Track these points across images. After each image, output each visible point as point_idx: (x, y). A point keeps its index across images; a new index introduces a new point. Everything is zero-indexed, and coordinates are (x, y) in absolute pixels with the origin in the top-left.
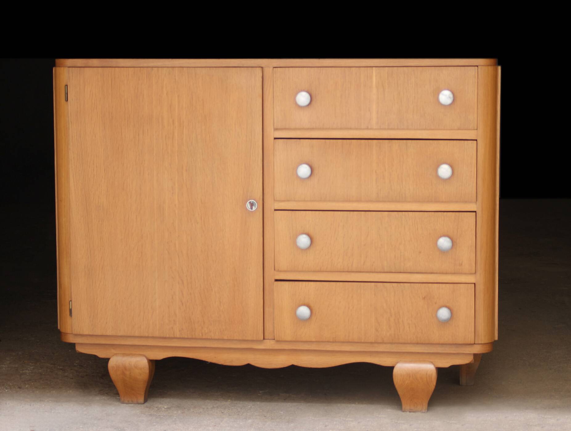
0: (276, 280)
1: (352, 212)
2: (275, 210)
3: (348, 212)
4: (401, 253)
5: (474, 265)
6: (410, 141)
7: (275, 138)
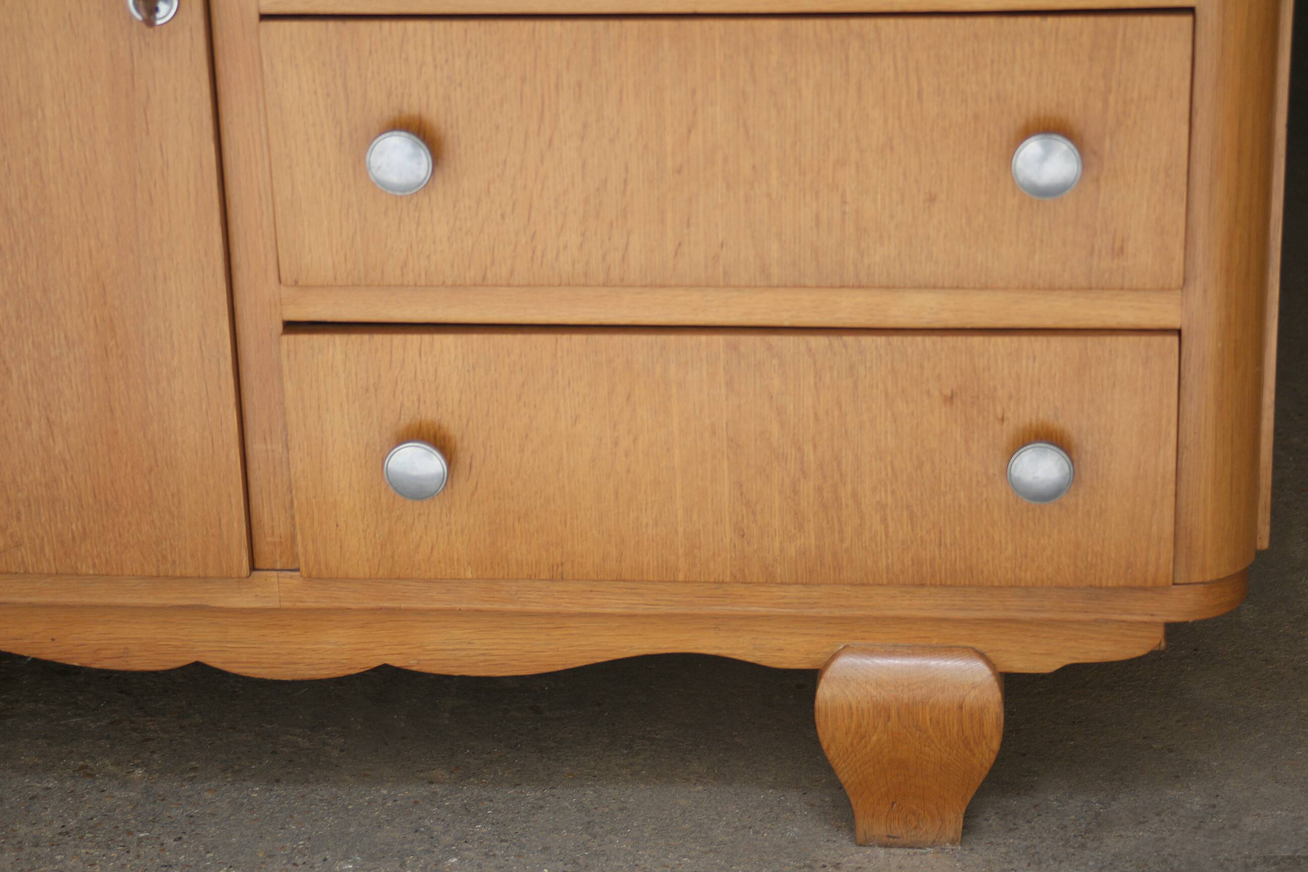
0: (292, 327)
2: (265, 17)
3: (600, 24)
4: (844, 202)
5: (1179, 254)
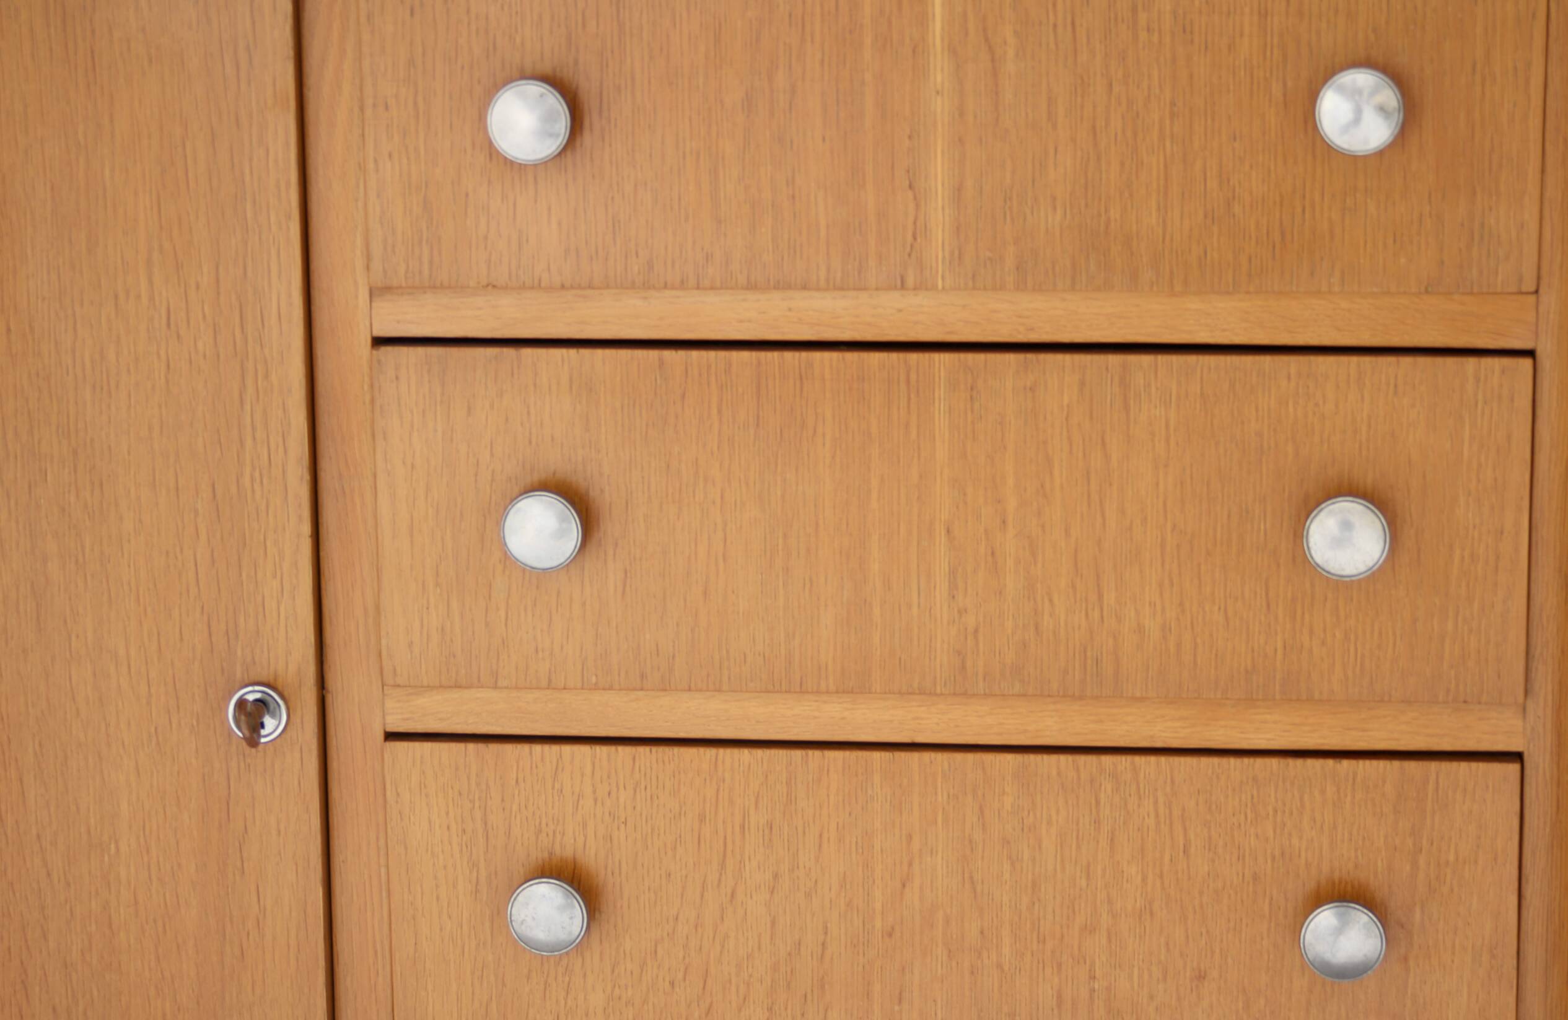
1: (815, 755)
2: (392, 736)
4: (1093, 977)
6: (1146, 359)
7: (379, 342)
